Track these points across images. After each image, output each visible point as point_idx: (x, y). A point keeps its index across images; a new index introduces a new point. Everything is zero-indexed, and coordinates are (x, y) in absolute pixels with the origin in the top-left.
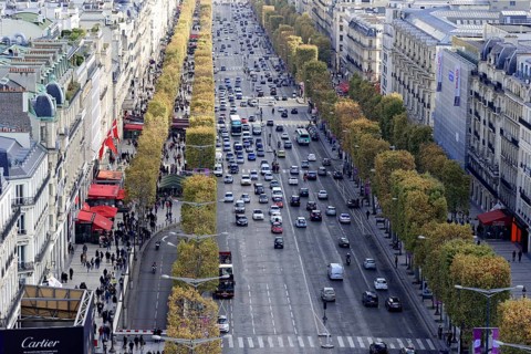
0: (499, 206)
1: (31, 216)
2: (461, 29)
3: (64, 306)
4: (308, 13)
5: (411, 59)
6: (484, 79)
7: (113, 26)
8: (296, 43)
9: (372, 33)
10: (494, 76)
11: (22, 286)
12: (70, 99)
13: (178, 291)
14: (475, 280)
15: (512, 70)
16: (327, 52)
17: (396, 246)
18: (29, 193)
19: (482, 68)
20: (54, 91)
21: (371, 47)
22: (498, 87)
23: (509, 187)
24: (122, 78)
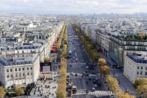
0: (99, 48)
1: (45, 50)
2: (95, 28)
3: (49, 60)
4: (78, 26)
5: (90, 31)
6: (98, 34)
7: (55, 28)
8: (77, 30)
9: (85, 28)
10: (99, 33)
11: (44, 58)
12: (50, 37)
15: (101, 32)
16: (80, 31)
18: (45, 47)
19: (97, 32)
20: (48, 36)
21: (85, 30)
23: (100, 46)
24: (57, 34)
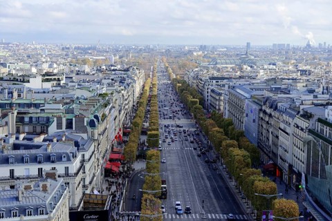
0: (271, 162)
1: (87, 166)
2: (255, 93)
3: (100, 202)
4: (195, 86)
5: (235, 104)
6: (265, 112)
7: (119, 92)
8: (190, 98)
9: (220, 94)
10: (268, 111)
11: (84, 194)
12: (103, 120)
13: (145, 196)
14: (263, 191)
15: (276, 109)
16: (202, 102)
17: (231, 178)
18: (87, 157)
19: (264, 108)
20: (96, 117)
21: (220, 100)
22: (270, 116)
23: (275, 155)
24: (123, 112)
